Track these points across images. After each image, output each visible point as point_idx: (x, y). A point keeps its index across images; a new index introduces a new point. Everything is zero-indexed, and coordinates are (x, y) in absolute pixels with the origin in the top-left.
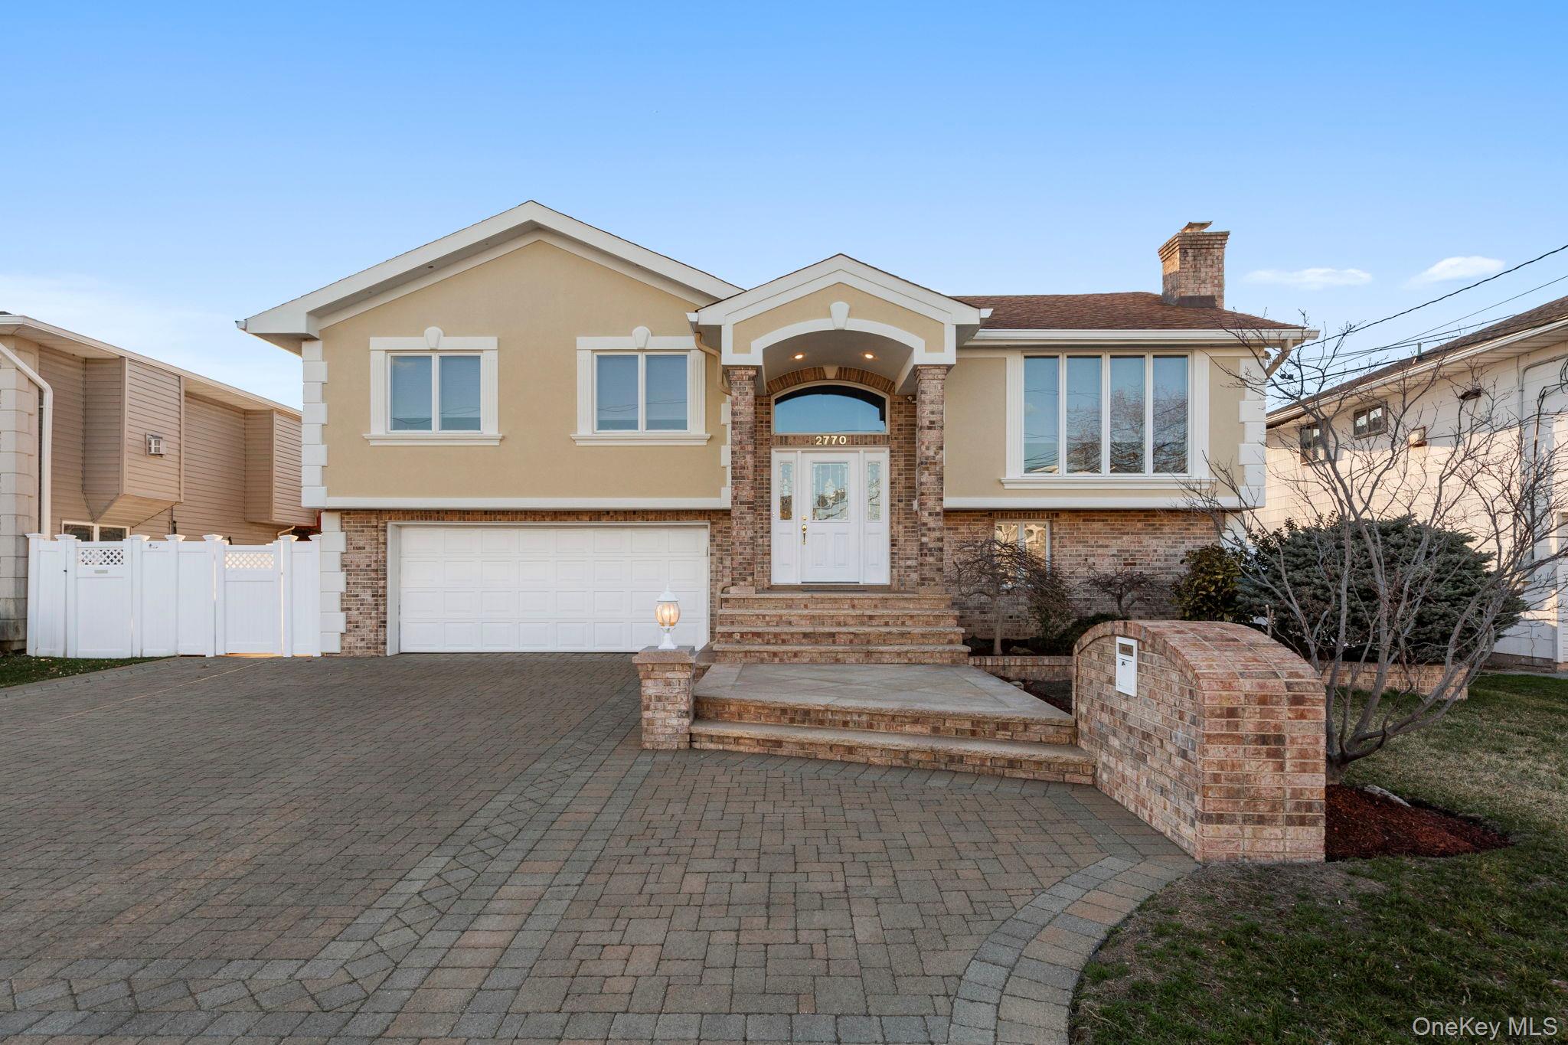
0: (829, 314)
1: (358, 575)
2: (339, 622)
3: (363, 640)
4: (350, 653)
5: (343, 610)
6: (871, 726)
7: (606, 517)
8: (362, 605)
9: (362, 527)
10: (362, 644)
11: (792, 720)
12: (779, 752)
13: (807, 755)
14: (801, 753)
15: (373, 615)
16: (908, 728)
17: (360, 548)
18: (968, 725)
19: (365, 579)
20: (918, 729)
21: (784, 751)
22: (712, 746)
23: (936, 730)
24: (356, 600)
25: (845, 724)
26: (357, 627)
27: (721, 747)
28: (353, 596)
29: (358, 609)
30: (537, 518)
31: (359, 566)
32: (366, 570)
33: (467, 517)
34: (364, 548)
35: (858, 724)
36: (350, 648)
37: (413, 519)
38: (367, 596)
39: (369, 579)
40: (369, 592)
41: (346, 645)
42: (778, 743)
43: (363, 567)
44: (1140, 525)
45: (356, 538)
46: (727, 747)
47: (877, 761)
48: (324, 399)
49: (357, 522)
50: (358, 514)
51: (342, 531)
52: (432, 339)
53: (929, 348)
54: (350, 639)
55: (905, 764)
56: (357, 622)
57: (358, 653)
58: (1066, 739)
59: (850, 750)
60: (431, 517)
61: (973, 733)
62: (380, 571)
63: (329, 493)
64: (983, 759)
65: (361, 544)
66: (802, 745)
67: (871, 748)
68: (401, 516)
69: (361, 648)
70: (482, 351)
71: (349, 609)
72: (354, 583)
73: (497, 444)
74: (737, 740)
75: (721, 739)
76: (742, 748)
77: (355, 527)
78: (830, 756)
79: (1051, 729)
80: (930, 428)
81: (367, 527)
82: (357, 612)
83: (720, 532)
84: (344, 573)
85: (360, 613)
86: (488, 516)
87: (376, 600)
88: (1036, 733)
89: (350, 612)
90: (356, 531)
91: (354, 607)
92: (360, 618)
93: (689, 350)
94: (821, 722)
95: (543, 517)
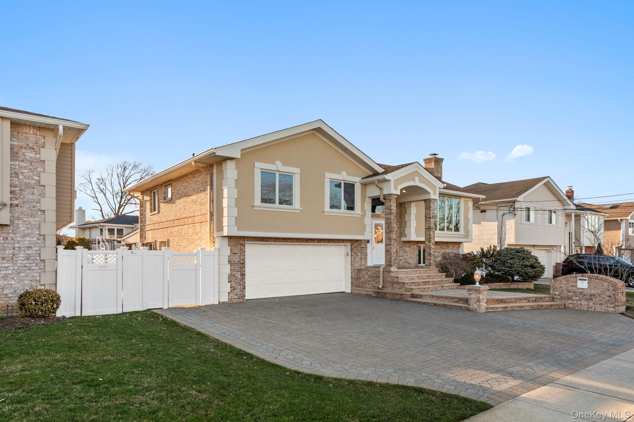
0: (414, 180)
1: (235, 266)
2: (227, 287)
3: (237, 295)
4: (231, 301)
5: (229, 282)
6: (516, 302)
7: (323, 241)
8: (236, 279)
9: (236, 244)
10: (237, 297)
11: (499, 302)
12: (507, 310)
13: (513, 310)
14: (511, 309)
15: (242, 283)
16: (523, 301)
17: (235, 254)
18: (534, 299)
19: (237, 268)
20: (525, 301)
21: (508, 309)
22: (491, 310)
23: (528, 301)
24: (234, 277)
25: (510, 302)
26: (234, 289)
27: (493, 310)
28: (233, 275)
29: (235, 281)
30: (301, 241)
31: (235, 262)
32: (238, 264)
33: (277, 240)
34: (237, 254)
35: (513, 302)
36: (231, 299)
37: (256, 241)
38: (238, 275)
39: (239, 268)
40: (239, 273)
41: (230, 298)
42: (506, 308)
43: (237, 262)
44: (445, 246)
45: (234, 249)
46: (495, 310)
47: (527, 309)
48: (236, 187)
49: (234, 242)
50: (234, 238)
51: (229, 246)
52: (278, 166)
53: (434, 194)
54: (231, 295)
55: (533, 308)
56: (234, 287)
57: (235, 301)
58: (551, 300)
59: (522, 307)
60: (263, 240)
61: (535, 301)
62: (242, 264)
63: (239, 229)
64: (546, 305)
65: (236, 252)
66: (512, 307)
67: (526, 306)
68: (252, 239)
69: (236, 299)
70: (294, 173)
71: (231, 281)
72: (233, 270)
73: (300, 212)
74: (497, 308)
75: (493, 308)
76: (498, 310)
77: (233, 244)
78: (518, 309)
79: (549, 298)
80: (432, 218)
81: (239, 244)
82: (234, 283)
83: (355, 247)
84: (230, 265)
85: (236, 283)
86: (284, 240)
87: (243, 277)
88: (547, 299)
89: (231, 283)
90: (234, 246)
91: (233, 280)
92: (236, 285)
93: (356, 182)
94: (505, 302)
95: (303, 241)
